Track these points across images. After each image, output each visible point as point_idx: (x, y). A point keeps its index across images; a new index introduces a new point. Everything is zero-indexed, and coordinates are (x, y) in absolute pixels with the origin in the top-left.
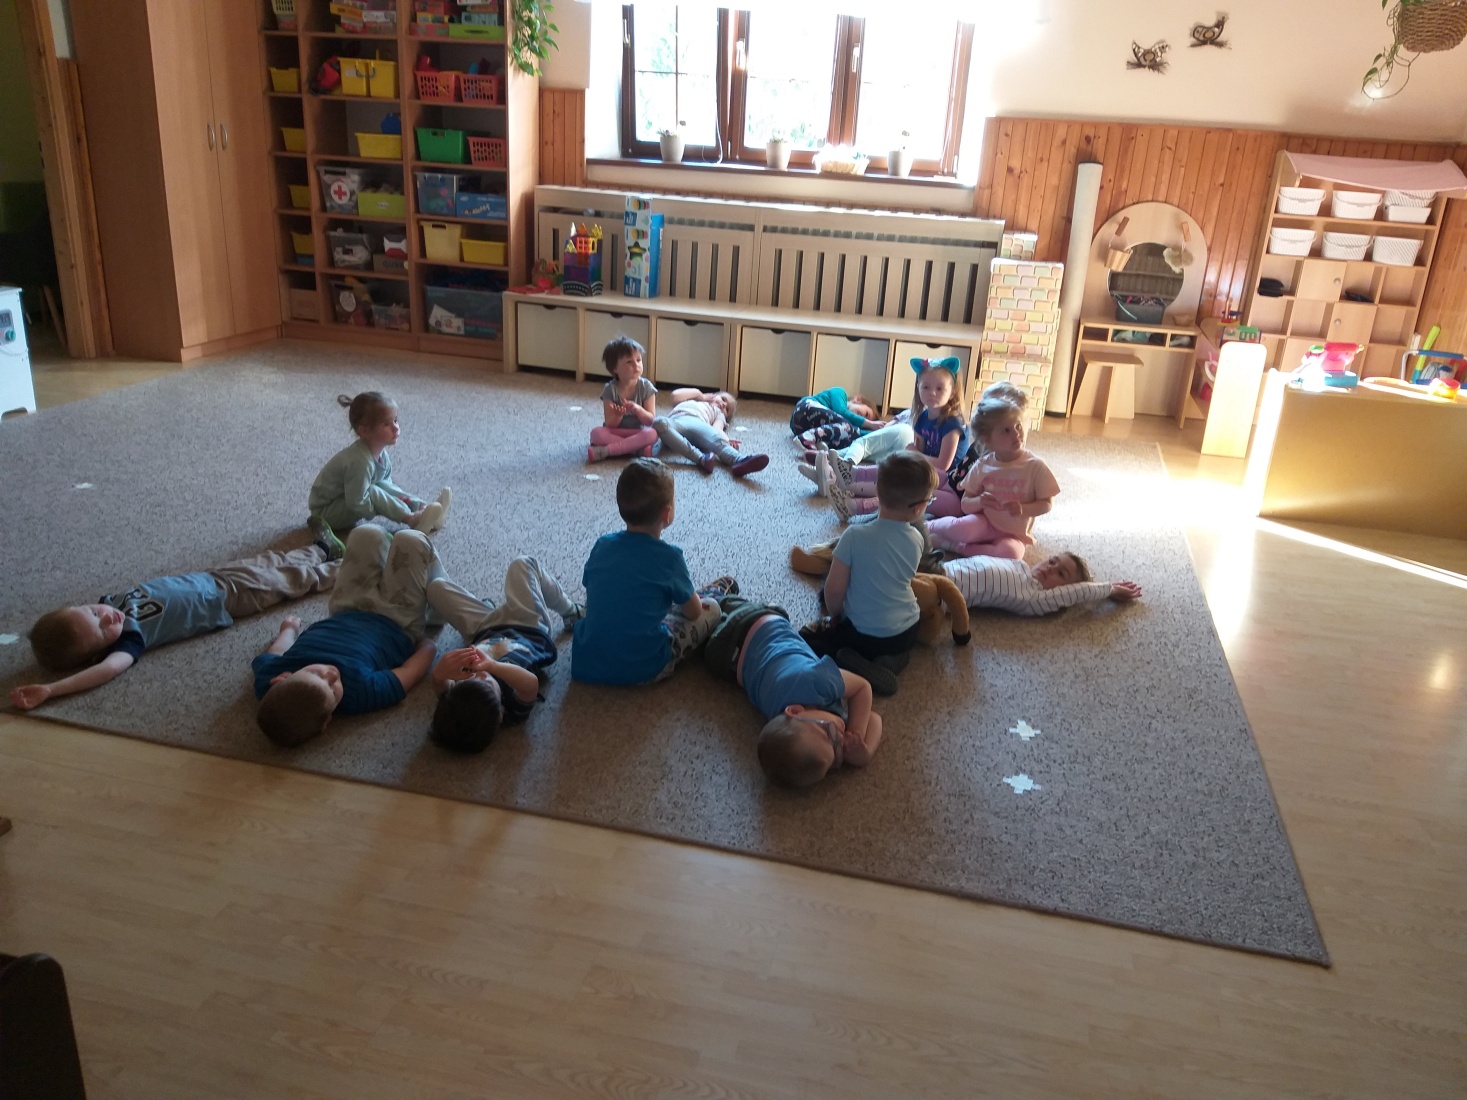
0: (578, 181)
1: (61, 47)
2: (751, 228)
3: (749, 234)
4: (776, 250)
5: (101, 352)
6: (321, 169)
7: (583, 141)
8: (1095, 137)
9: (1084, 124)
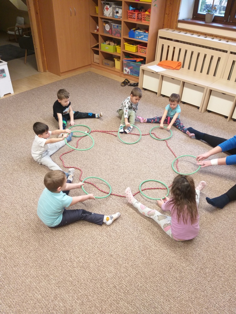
0: (174, 28)
2: (226, 52)
3: (225, 53)
4: (233, 61)
5: (45, 71)
6: (103, 20)
7: (178, 14)
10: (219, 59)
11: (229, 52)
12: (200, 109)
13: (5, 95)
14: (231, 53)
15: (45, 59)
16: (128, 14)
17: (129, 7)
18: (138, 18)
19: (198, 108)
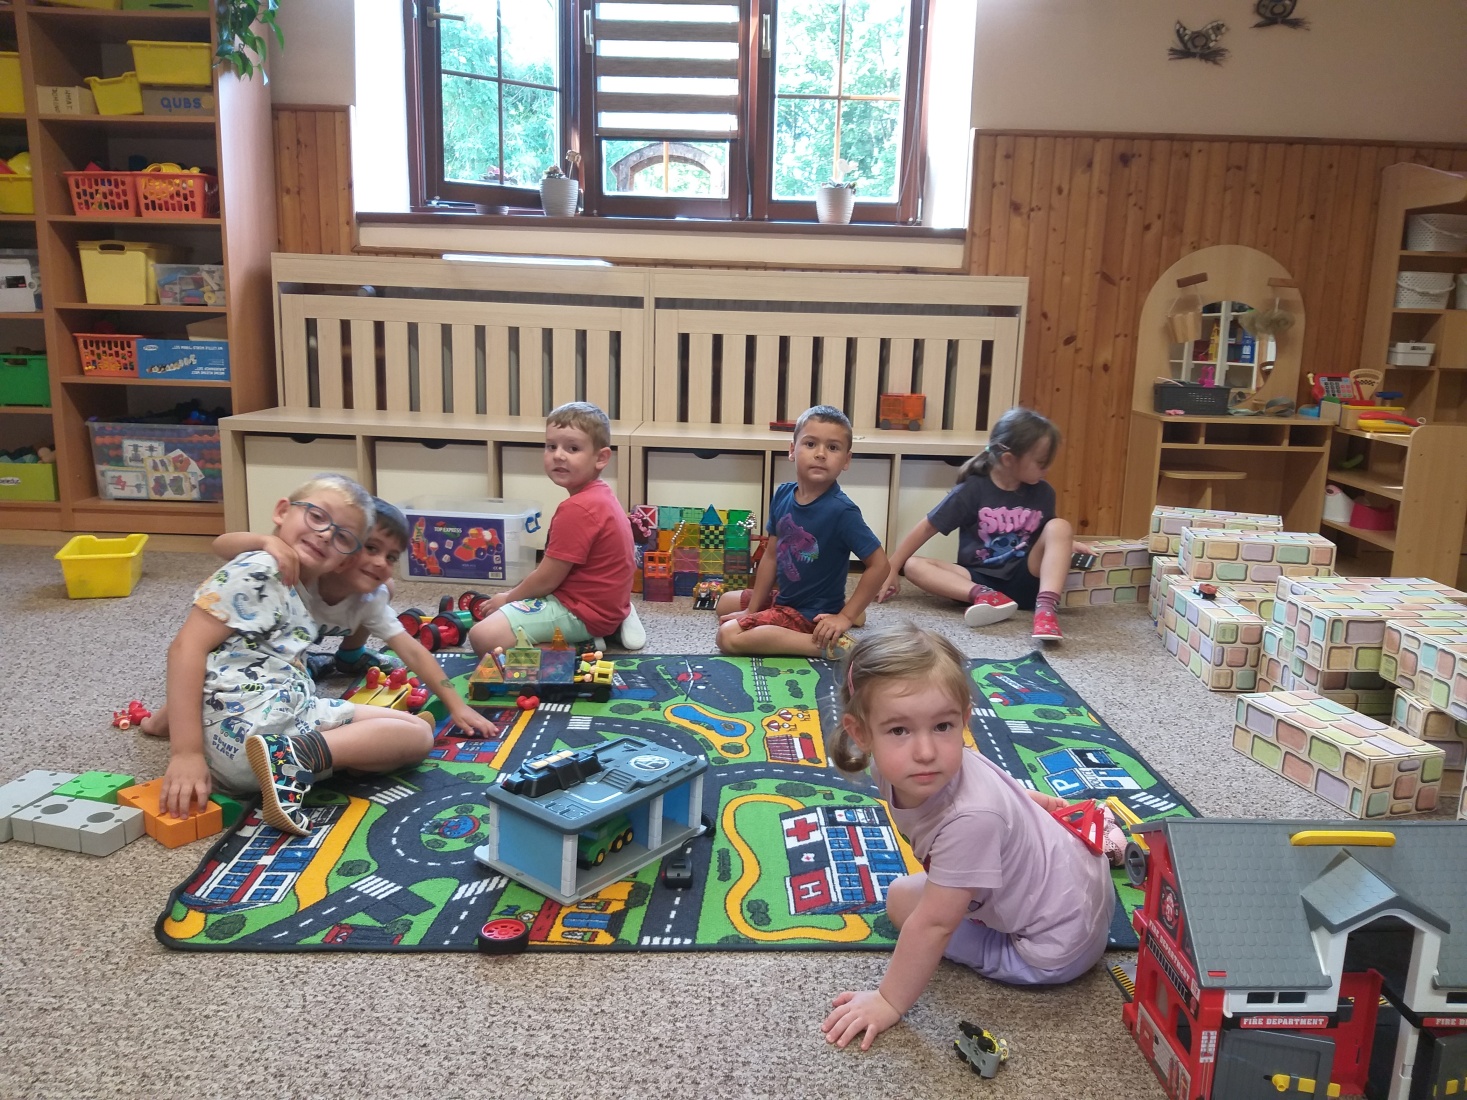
0: (345, 247)
2: (638, 303)
3: (635, 311)
4: (681, 336)
7: (350, 186)
8: (1133, 156)
9: (1117, 137)
10: (616, 337)
11: (649, 303)
14: (661, 303)
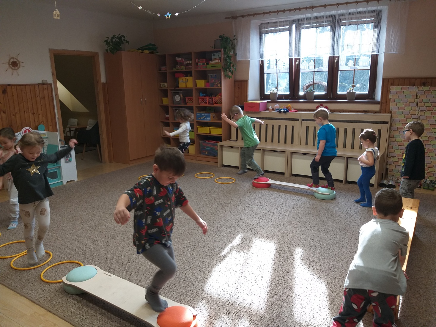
1: (103, 80)
2: (298, 120)
3: (297, 122)
4: (307, 127)
5: (110, 161)
6: (174, 108)
7: (247, 96)
8: (427, 83)
9: (421, 78)
10: (293, 127)
11: (300, 120)
12: (286, 174)
13: (68, 182)
14: (303, 120)
15: (112, 149)
16: (199, 100)
17: (199, 94)
18: (209, 103)
19: (283, 174)
